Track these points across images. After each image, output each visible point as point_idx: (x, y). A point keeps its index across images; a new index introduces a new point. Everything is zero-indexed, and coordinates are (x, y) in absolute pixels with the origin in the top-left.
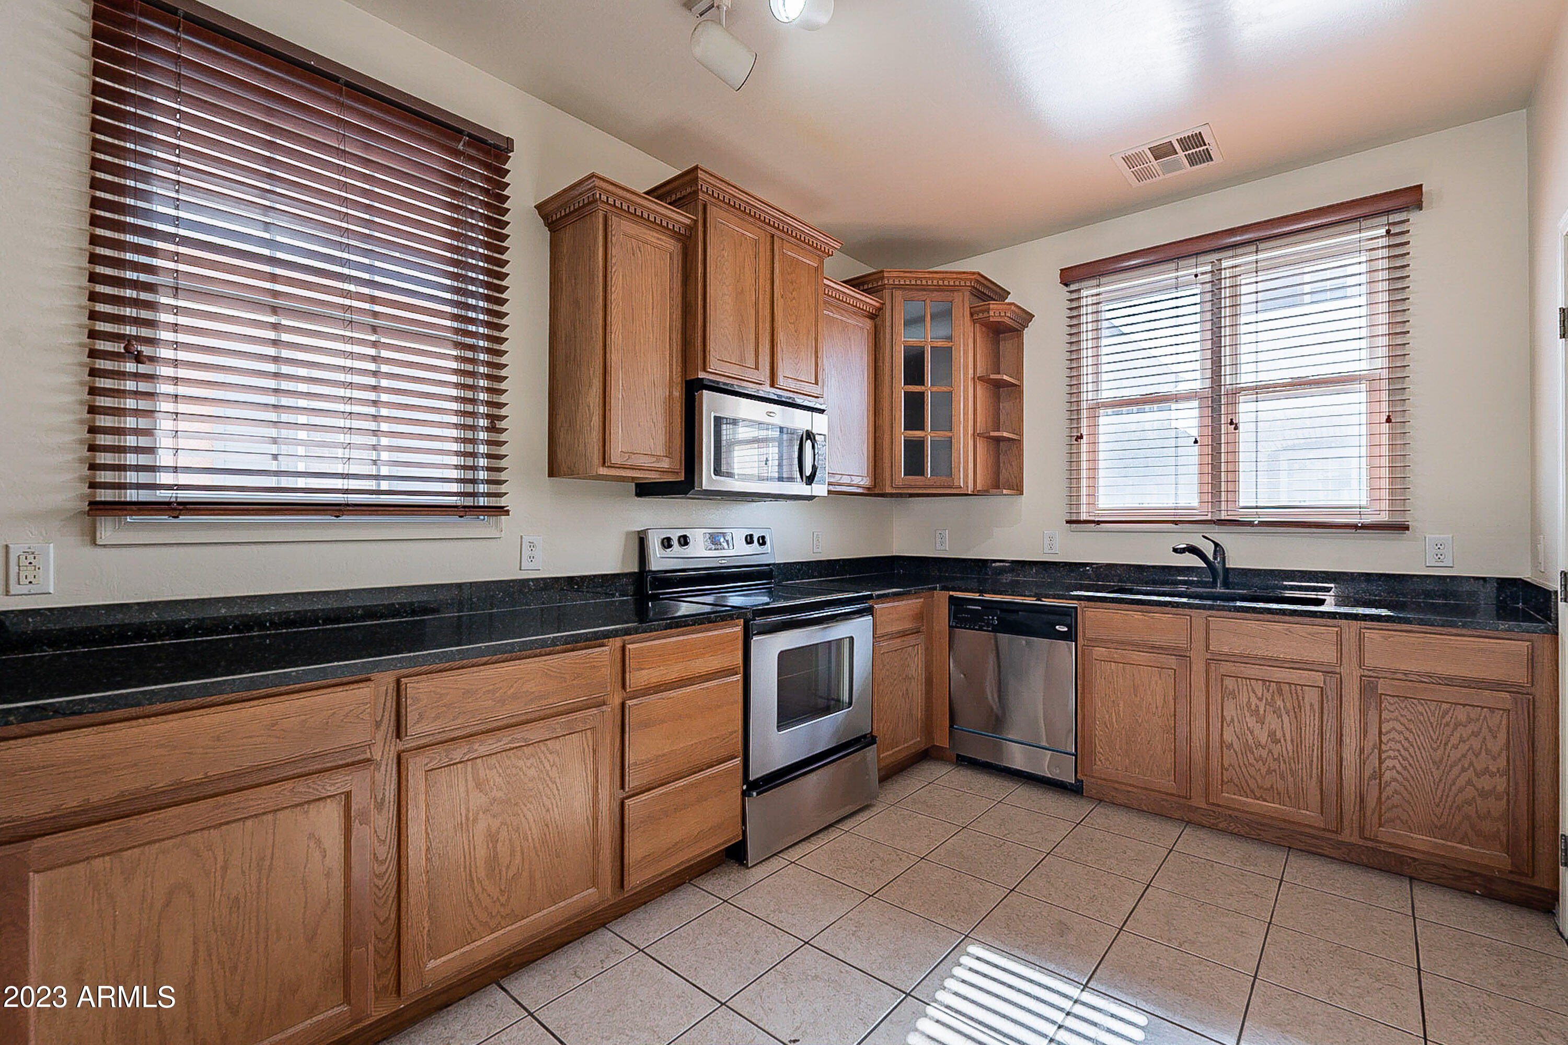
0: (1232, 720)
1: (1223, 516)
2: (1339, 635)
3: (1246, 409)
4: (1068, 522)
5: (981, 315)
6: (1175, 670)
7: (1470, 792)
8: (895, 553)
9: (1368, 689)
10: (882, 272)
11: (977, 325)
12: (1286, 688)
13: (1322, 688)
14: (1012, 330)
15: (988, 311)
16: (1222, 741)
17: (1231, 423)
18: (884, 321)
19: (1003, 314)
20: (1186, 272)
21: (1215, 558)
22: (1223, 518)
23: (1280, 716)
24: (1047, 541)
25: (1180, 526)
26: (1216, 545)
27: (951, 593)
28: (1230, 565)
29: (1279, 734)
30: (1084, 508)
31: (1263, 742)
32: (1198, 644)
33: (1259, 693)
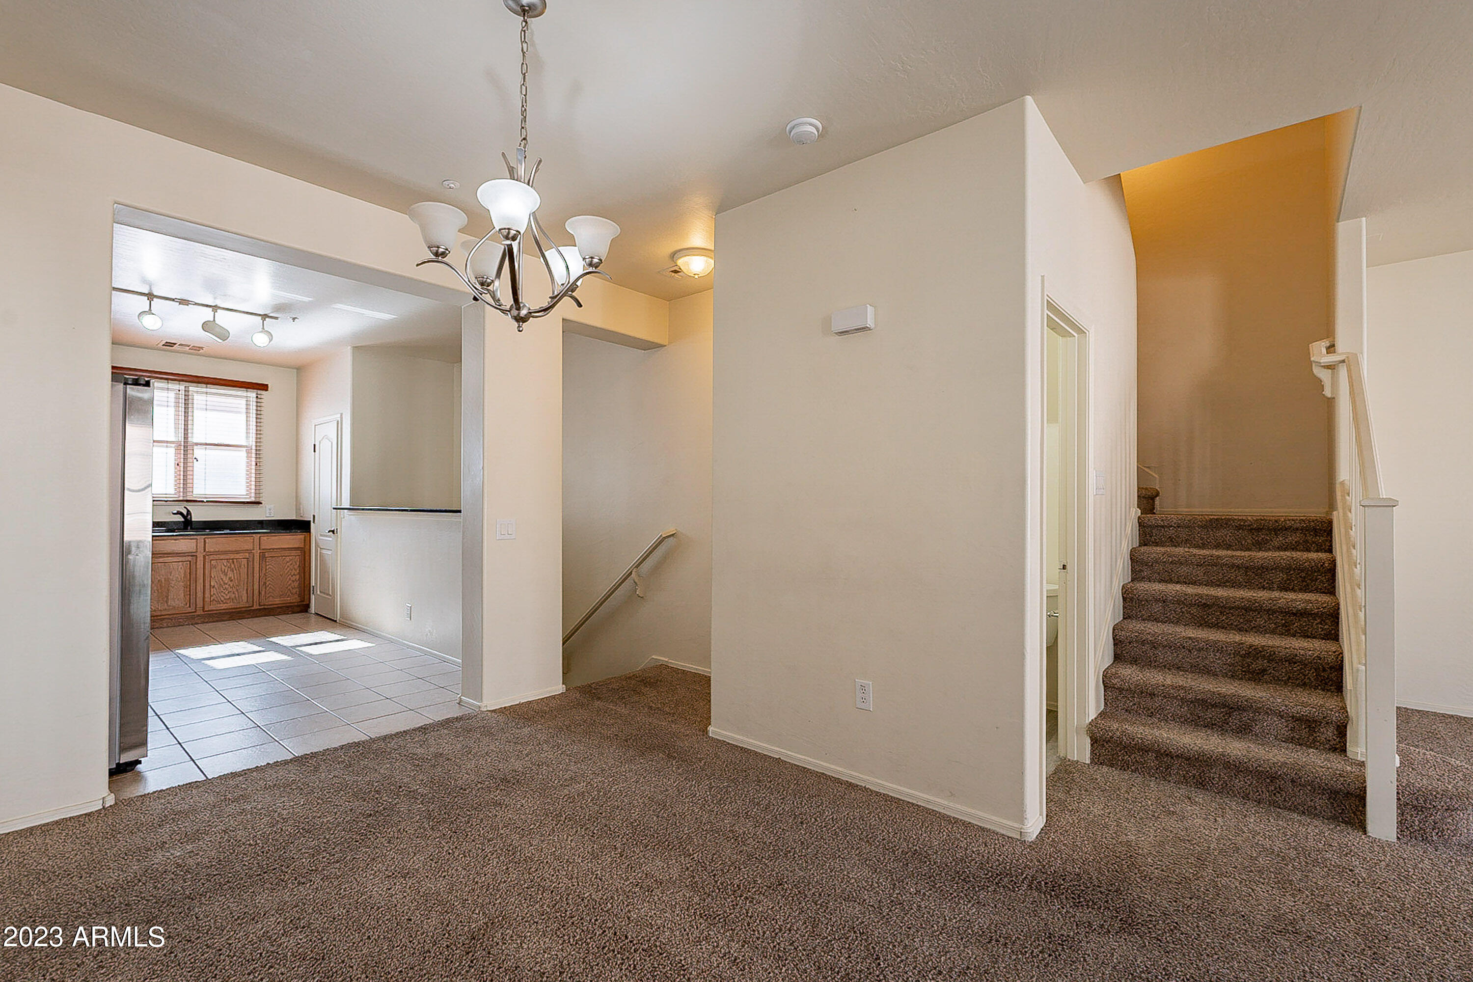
1: (189, 498)
2: (254, 539)
3: (198, 452)
6: (190, 561)
7: (290, 582)
9: (263, 557)
12: (235, 560)
13: (247, 558)
16: (210, 585)
17: (192, 459)
20: (174, 386)
21: (188, 517)
23: (233, 571)
25: (168, 502)
26: (188, 511)
28: (193, 520)
29: (233, 578)
31: (226, 582)
32: (201, 549)
33: (225, 564)
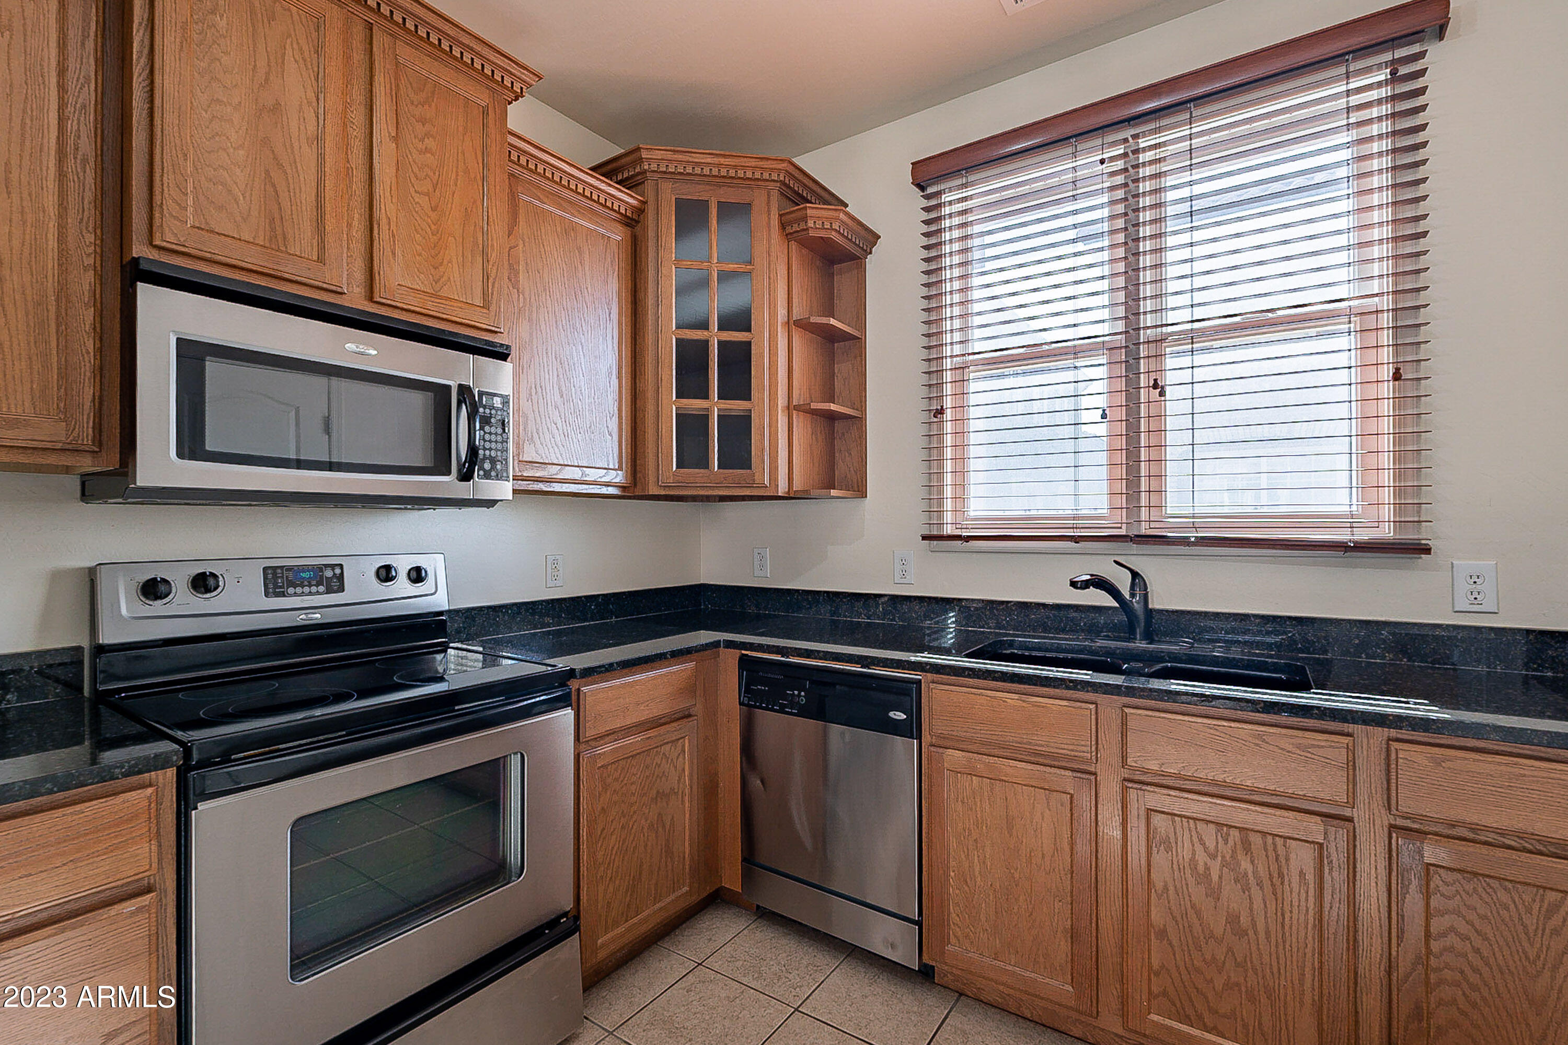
0: (1166, 888)
1: (1144, 530)
2: (1351, 751)
3: (1176, 364)
4: (924, 538)
5: (796, 227)
6: (1071, 795)
8: (702, 582)
10: (638, 149)
11: (793, 245)
12: (1256, 839)
13: (1321, 845)
14: (852, 257)
15: (805, 219)
16: (1149, 924)
17: (1155, 386)
18: (645, 229)
19: (827, 226)
21: (1133, 595)
22: (1143, 532)
23: (1247, 888)
24: (898, 567)
25: (1082, 544)
26: (1135, 574)
27: (744, 652)
28: (1154, 604)
29: (1244, 920)
30: (948, 517)
31: (1218, 931)
32: (1109, 753)
33: (1211, 845)
